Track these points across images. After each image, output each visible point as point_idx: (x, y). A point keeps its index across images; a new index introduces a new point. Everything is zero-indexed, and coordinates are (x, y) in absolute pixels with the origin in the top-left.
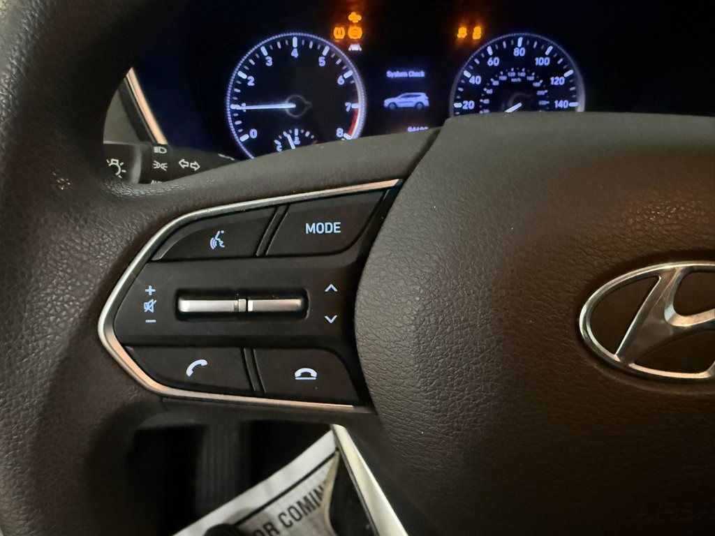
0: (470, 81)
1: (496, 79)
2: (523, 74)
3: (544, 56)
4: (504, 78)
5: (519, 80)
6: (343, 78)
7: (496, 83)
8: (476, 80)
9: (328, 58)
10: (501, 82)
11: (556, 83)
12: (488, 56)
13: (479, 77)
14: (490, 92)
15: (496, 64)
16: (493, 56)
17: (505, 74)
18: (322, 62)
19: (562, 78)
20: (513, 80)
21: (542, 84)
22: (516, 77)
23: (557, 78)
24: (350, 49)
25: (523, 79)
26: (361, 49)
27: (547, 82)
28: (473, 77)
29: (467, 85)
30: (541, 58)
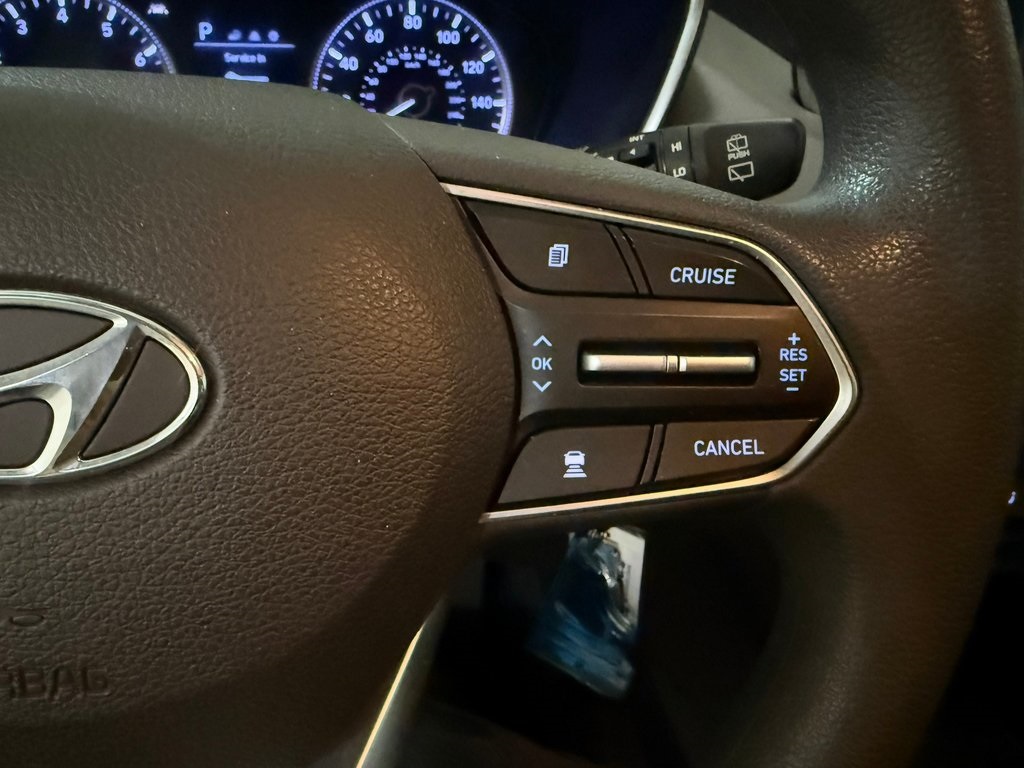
0: (341, 65)
1: (382, 63)
2: (422, 56)
3: (451, 29)
4: (394, 62)
5: (417, 65)
6: (143, 56)
7: (382, 69)
8: (351, 64)
9: (116, 23)
10: (390, 68)
11: (471, 72)
12: (365, 28)
13: (354, 59)
14: (374, 82)
15: (380, 40)
16: (373, 28)
17: (396, 55)
18: (107, 31)
19: (479, 63)
20: (408, 65)
21: (452, 72)
22: (413, 60)
23: (472, 63)
24: (149, 12)
25: (424, 63)
26: (167, 12)
27: (459, 69)
28: (346, 59)
29: (337, 71)
30: (447, 33)
